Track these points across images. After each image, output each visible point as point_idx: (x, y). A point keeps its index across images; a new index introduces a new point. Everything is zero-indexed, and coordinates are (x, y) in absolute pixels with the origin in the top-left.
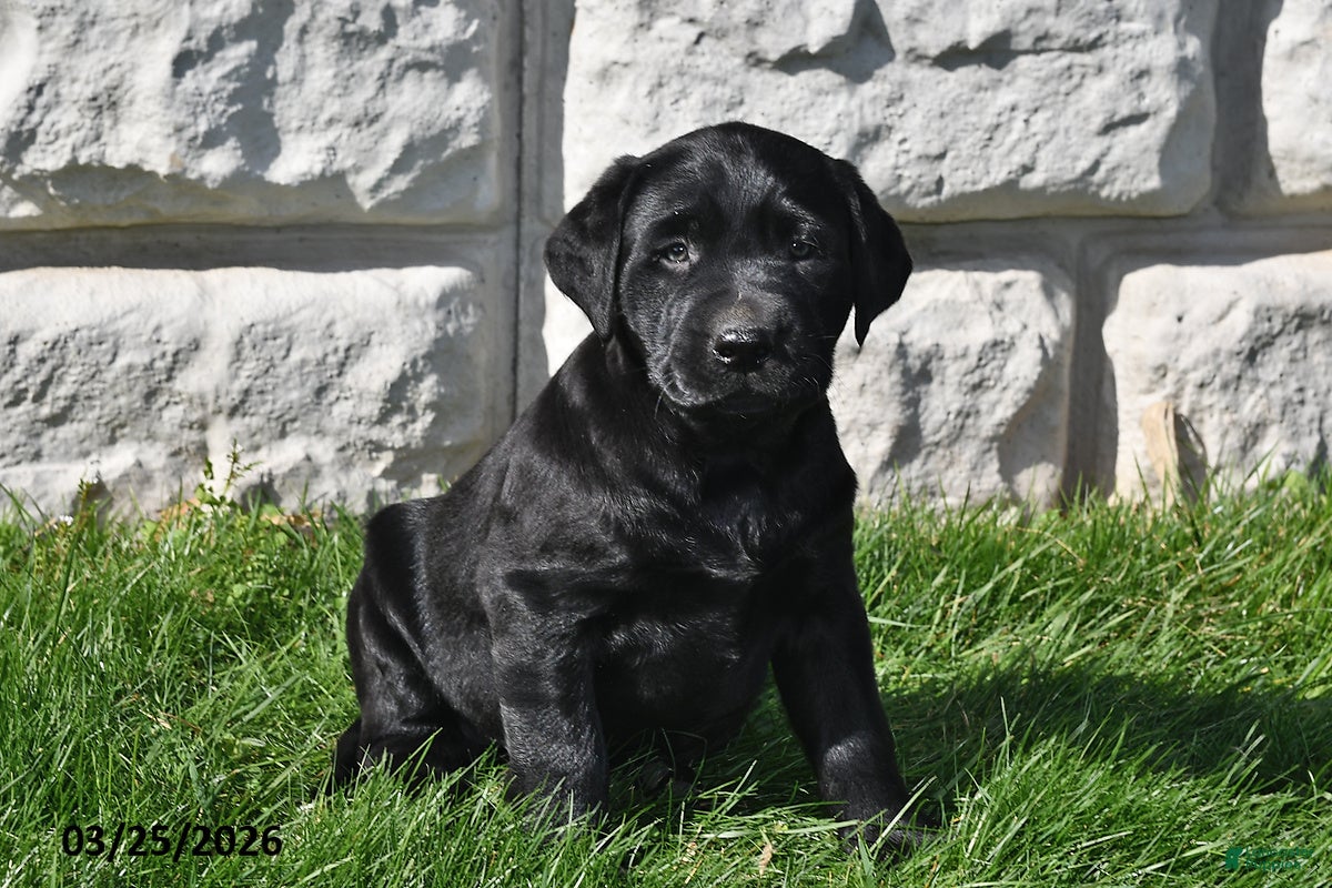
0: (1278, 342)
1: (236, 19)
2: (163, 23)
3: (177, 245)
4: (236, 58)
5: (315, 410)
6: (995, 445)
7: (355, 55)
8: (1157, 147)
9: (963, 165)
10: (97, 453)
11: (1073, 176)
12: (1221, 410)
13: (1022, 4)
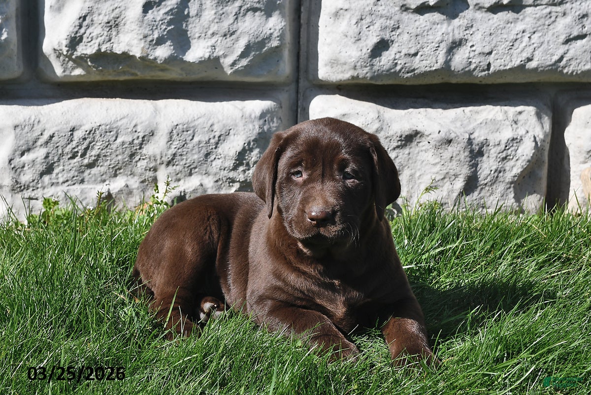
3: (146, 89)
4: (171, 5)
5: (205, 164)
6: (512, 185)
7: (224, 5)
8: (590, 50)
9: (500, 57)
10: (109, 180)
11: (551, 63)
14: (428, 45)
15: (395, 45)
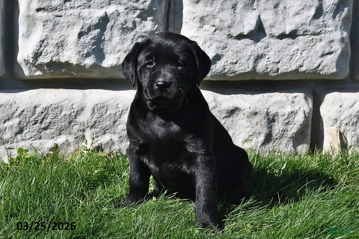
1: (94, 24)
2: (76, 24)
4: (94, 34)
5: (113, 127)
6: (292, 139)
7: (125, 34)
8: (335, 61)
9: (284, 65)
10: (56, 137)
11: (313, 68)
12: (352, 131)
13: (300, 22)
14: (243, 57)
15: (225, 57)
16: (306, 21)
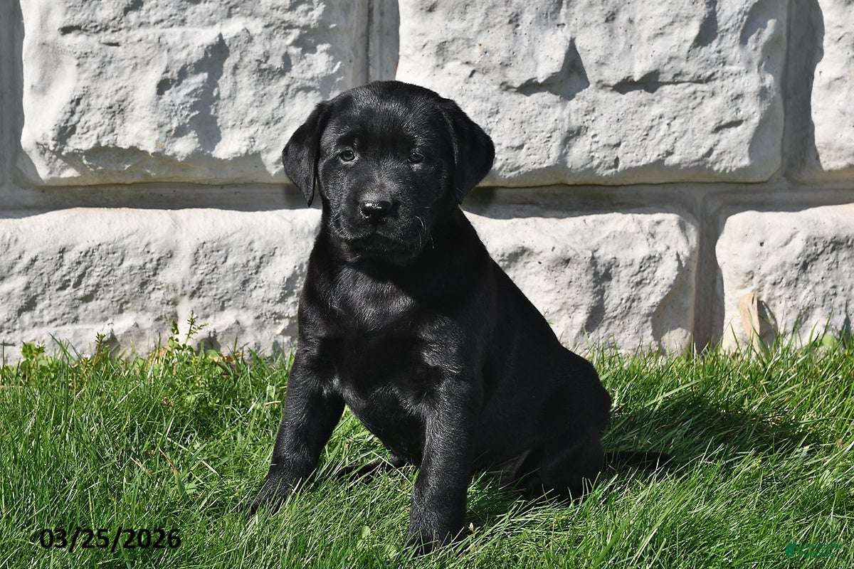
0: (821, 258)
1: (195, 60)
2: (151, 62)
3: (161, 195)
4: (195, 83)
5: (242, 294)
6: (650, 318)
7: (267, 83)
8: (747, 141)
9: (631, 150)
10: (112, 318)
11: (697, 158)
12: (786, 298)
13: (666, 54)
14: (536, 134)
16: (678, 50)
